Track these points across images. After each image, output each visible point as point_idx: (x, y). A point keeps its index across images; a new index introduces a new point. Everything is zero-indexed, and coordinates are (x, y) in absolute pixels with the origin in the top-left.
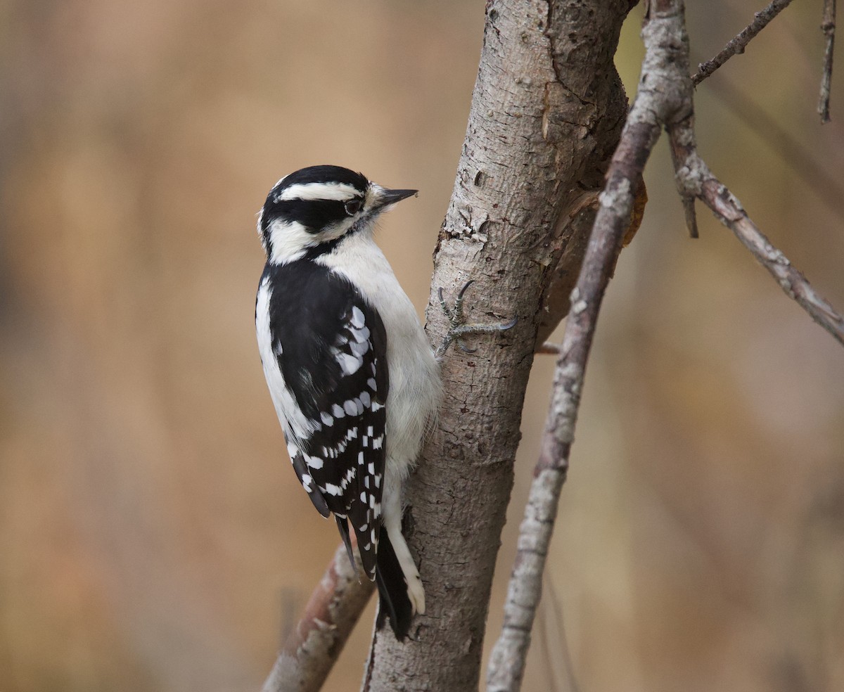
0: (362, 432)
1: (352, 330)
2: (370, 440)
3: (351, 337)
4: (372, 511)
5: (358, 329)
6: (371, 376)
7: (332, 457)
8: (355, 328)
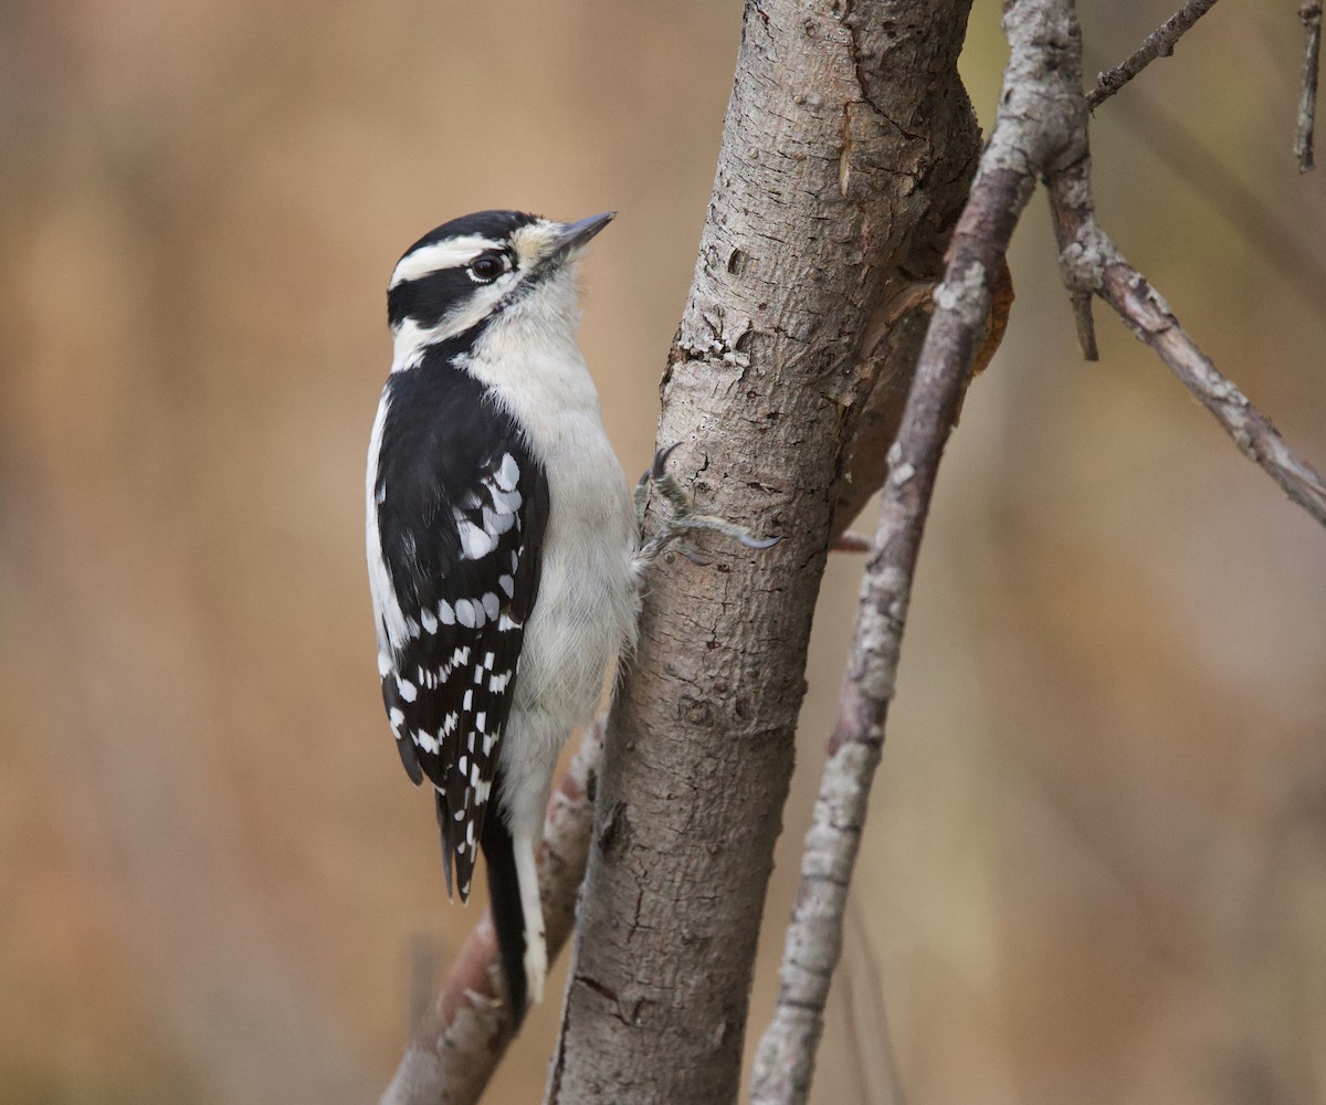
0: (477, 658)
1: (493, 489)
2: (487, 675)
3: (488, 501)
4: (473, 791)
5: (504, 491)
6: (508, 571)
7: (430, 686)
8: (498, 487)
